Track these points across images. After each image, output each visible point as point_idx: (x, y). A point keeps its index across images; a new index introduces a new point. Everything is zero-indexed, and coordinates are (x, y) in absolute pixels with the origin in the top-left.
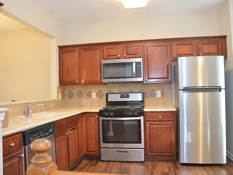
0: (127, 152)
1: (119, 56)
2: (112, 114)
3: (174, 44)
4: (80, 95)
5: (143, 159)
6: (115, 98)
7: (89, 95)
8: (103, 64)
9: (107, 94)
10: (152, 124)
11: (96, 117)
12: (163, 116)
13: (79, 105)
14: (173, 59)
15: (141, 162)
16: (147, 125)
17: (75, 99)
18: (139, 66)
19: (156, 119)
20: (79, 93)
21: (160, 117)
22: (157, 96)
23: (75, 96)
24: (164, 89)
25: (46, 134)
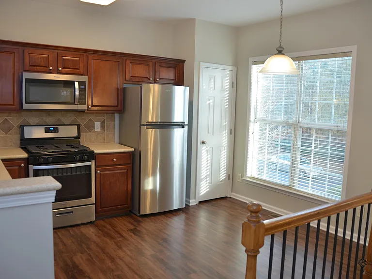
0: (72, 212)
1: (51, 68)
2: (50, 160)
3: (128, 62)
5: (93, 219)
8: (26, 79)
10: (105, 170)
11: (23, 165)
12: (118, 159)
14: (125, 82)
15: (91, 223)
16: (99, 172)
18: (83, 87)
19: (110, 163)
21: (115, 159)
22: (96, 129)
24: (104, 120)
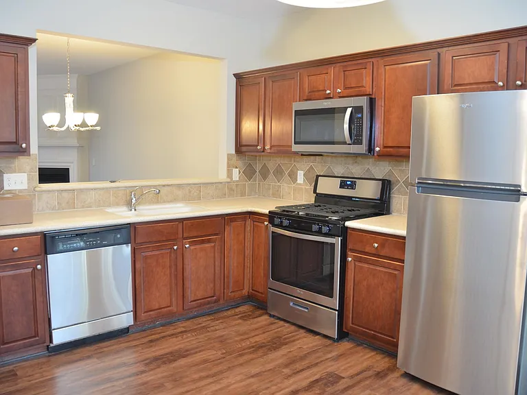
0: (308, 309)
1: (328, 91)
2: (286, 223)
4: (279, 173)
6: (330, 187)
7: (293, 177)
8: (295, 111)
9: (318, 177)
10: (360, 259)
11: (266, 223)
12: (382, 245)
13: (277, 195)
16: (349, 259)
17: (271, 181)
18: (360, 116)
19: (367, 249)
20: (277, 169)
21: (376, 245)
23: (271, 176)
25: (101, 242)
